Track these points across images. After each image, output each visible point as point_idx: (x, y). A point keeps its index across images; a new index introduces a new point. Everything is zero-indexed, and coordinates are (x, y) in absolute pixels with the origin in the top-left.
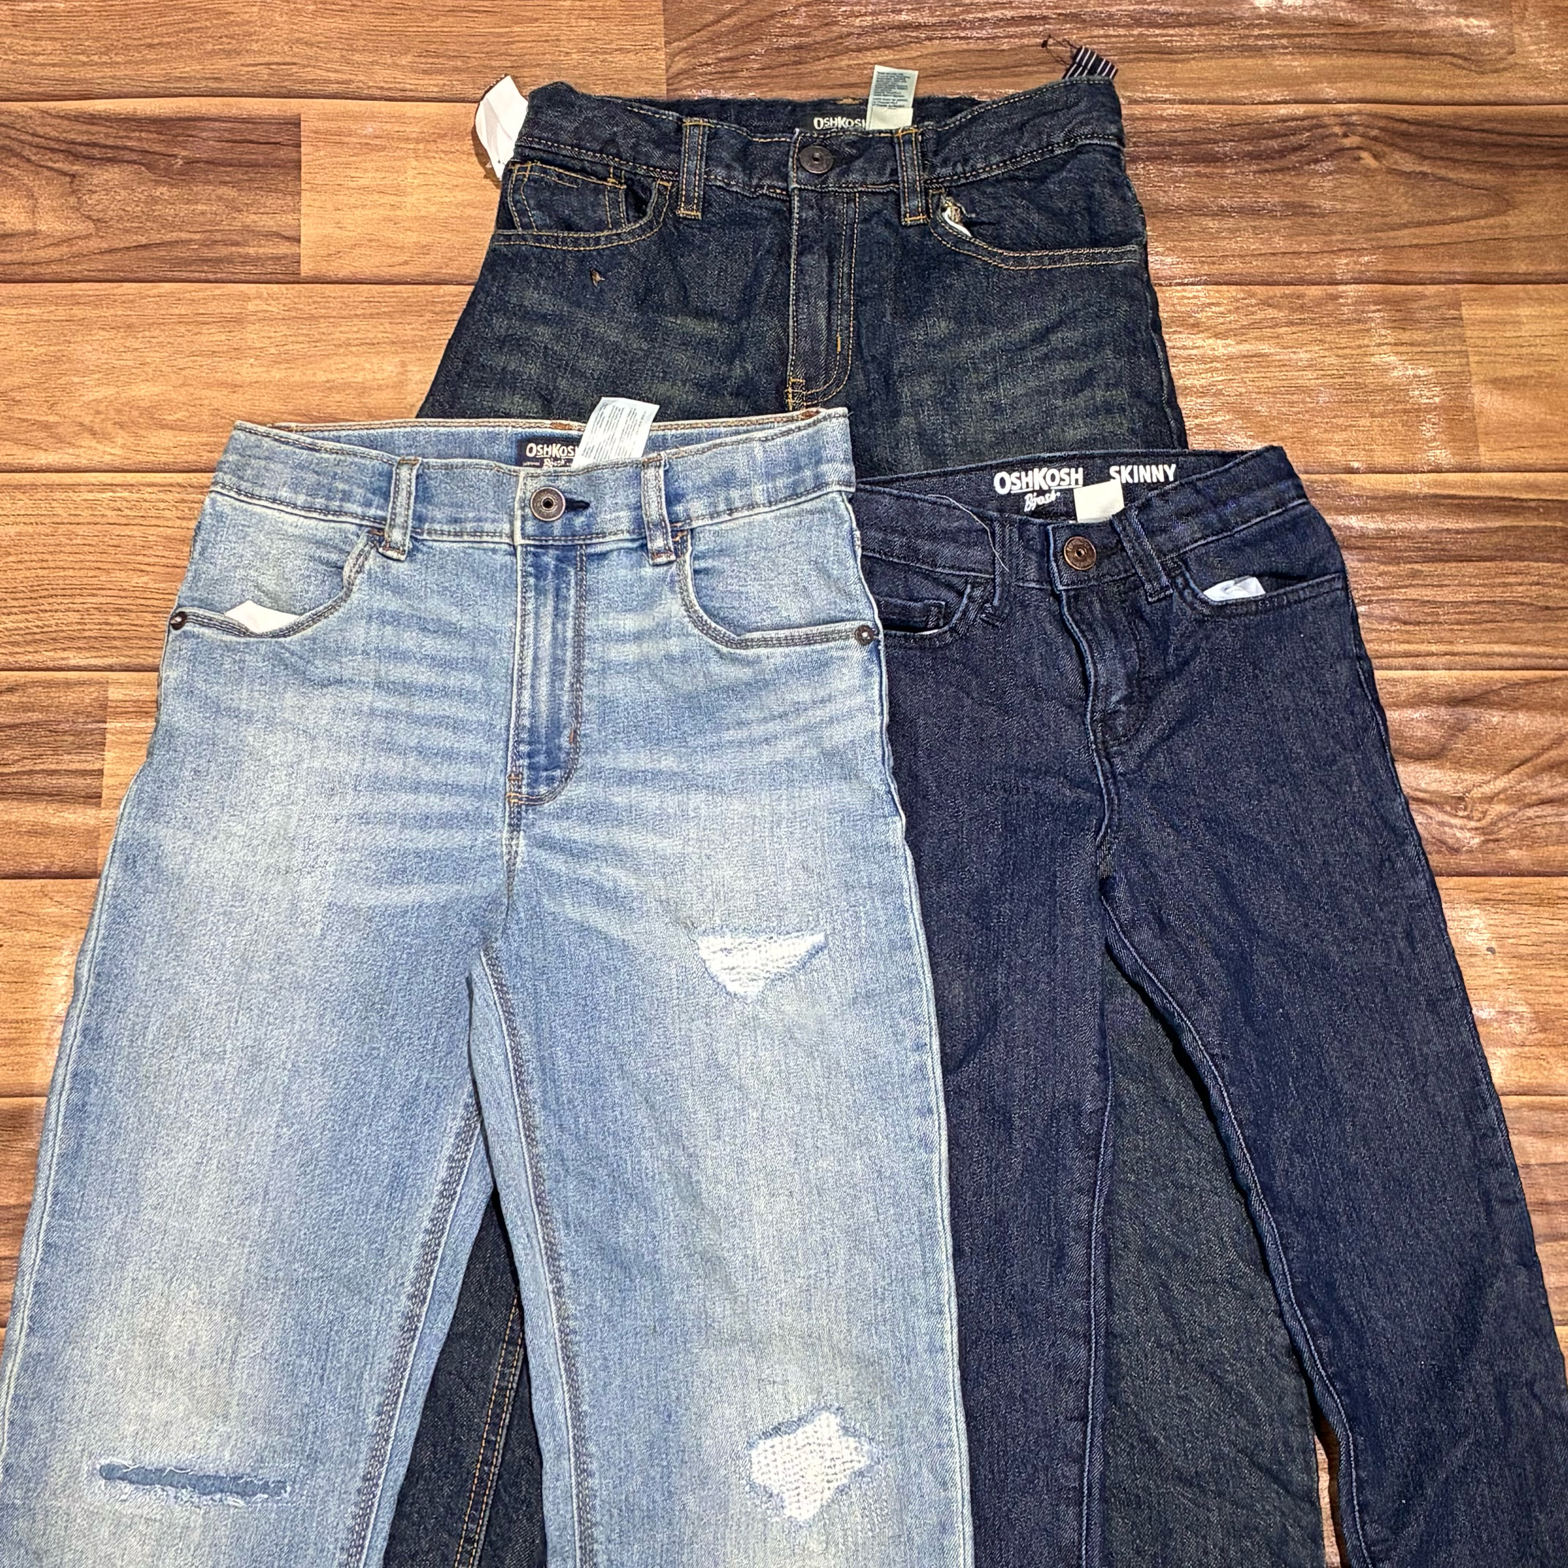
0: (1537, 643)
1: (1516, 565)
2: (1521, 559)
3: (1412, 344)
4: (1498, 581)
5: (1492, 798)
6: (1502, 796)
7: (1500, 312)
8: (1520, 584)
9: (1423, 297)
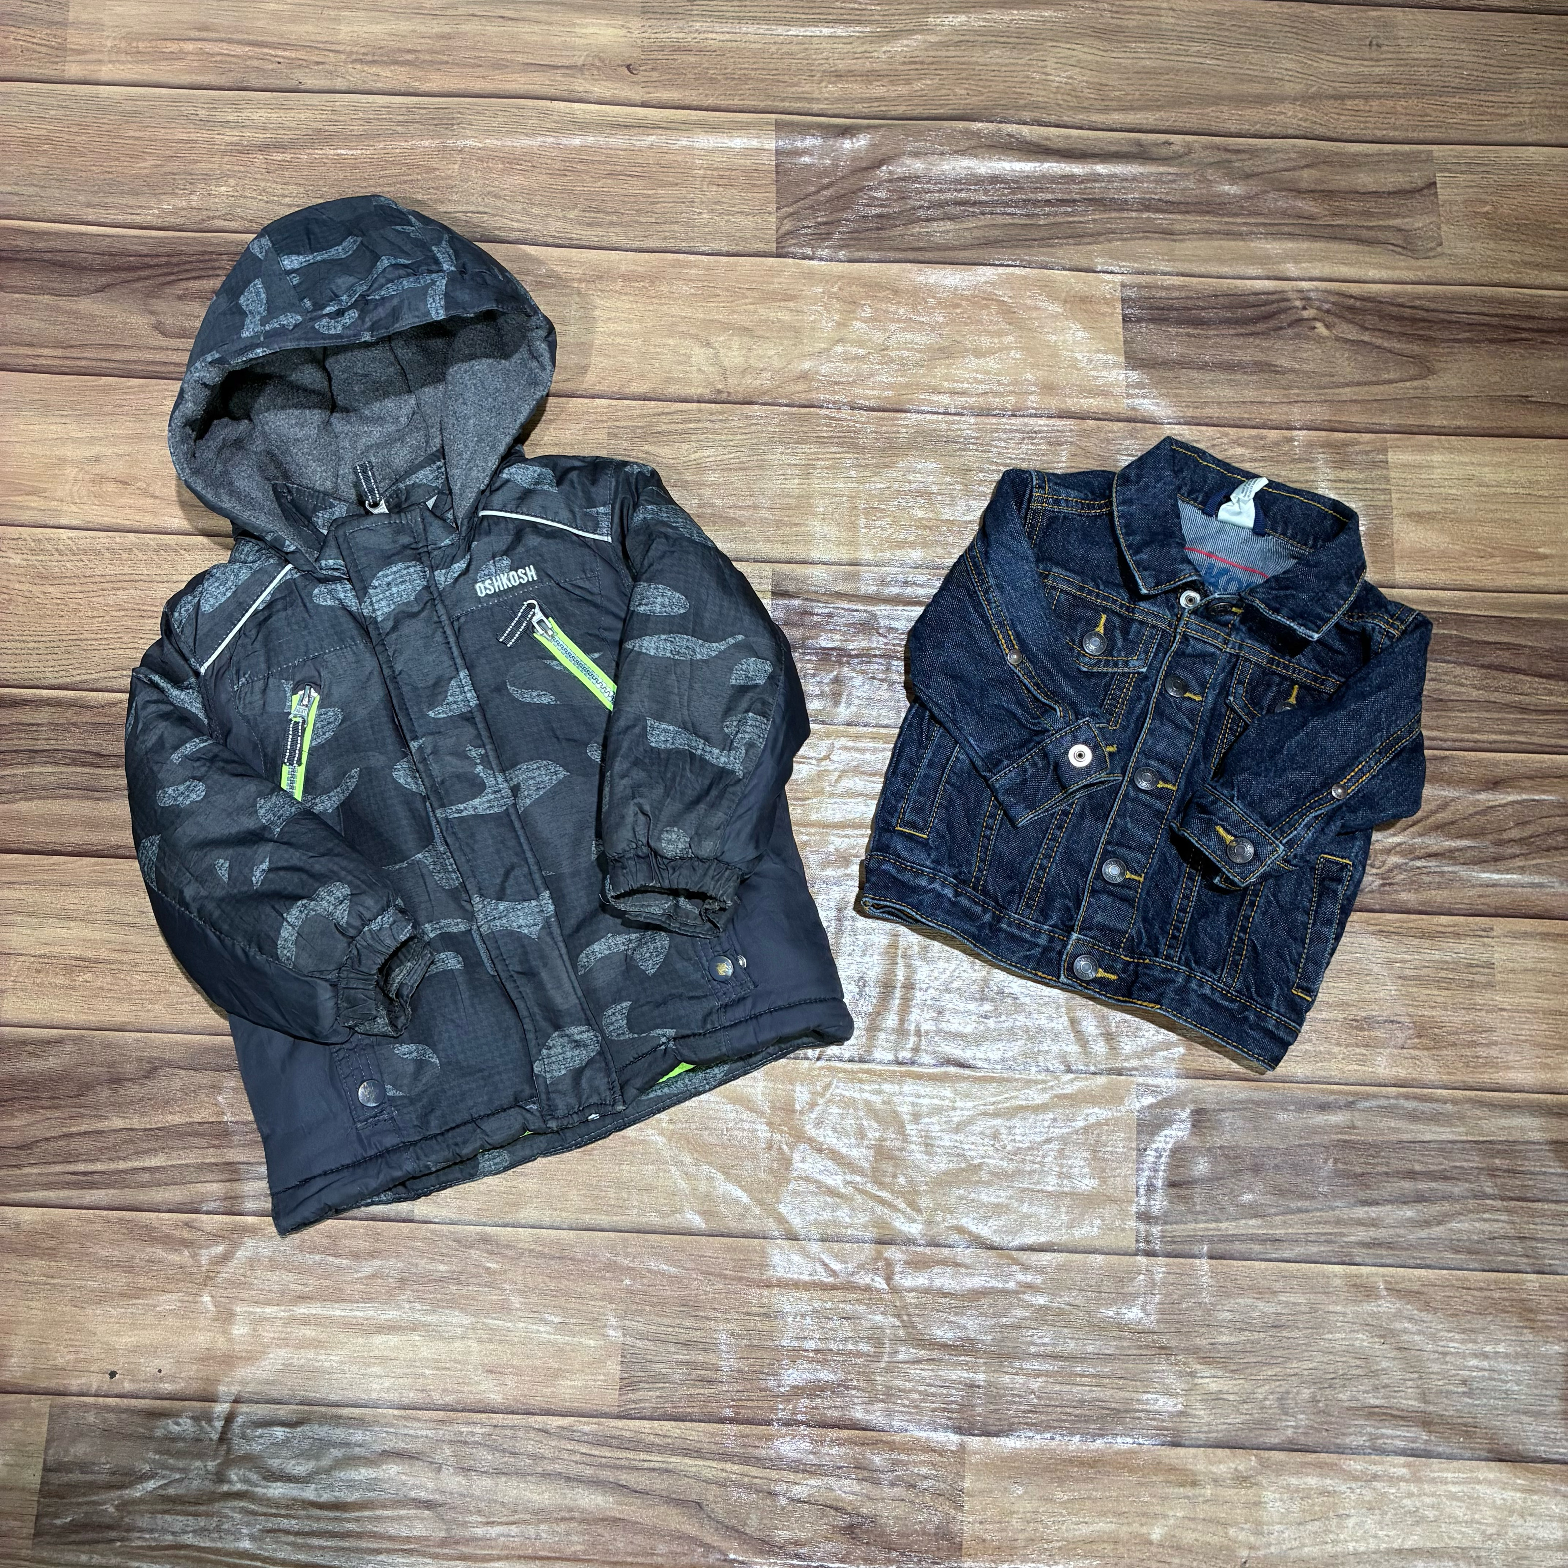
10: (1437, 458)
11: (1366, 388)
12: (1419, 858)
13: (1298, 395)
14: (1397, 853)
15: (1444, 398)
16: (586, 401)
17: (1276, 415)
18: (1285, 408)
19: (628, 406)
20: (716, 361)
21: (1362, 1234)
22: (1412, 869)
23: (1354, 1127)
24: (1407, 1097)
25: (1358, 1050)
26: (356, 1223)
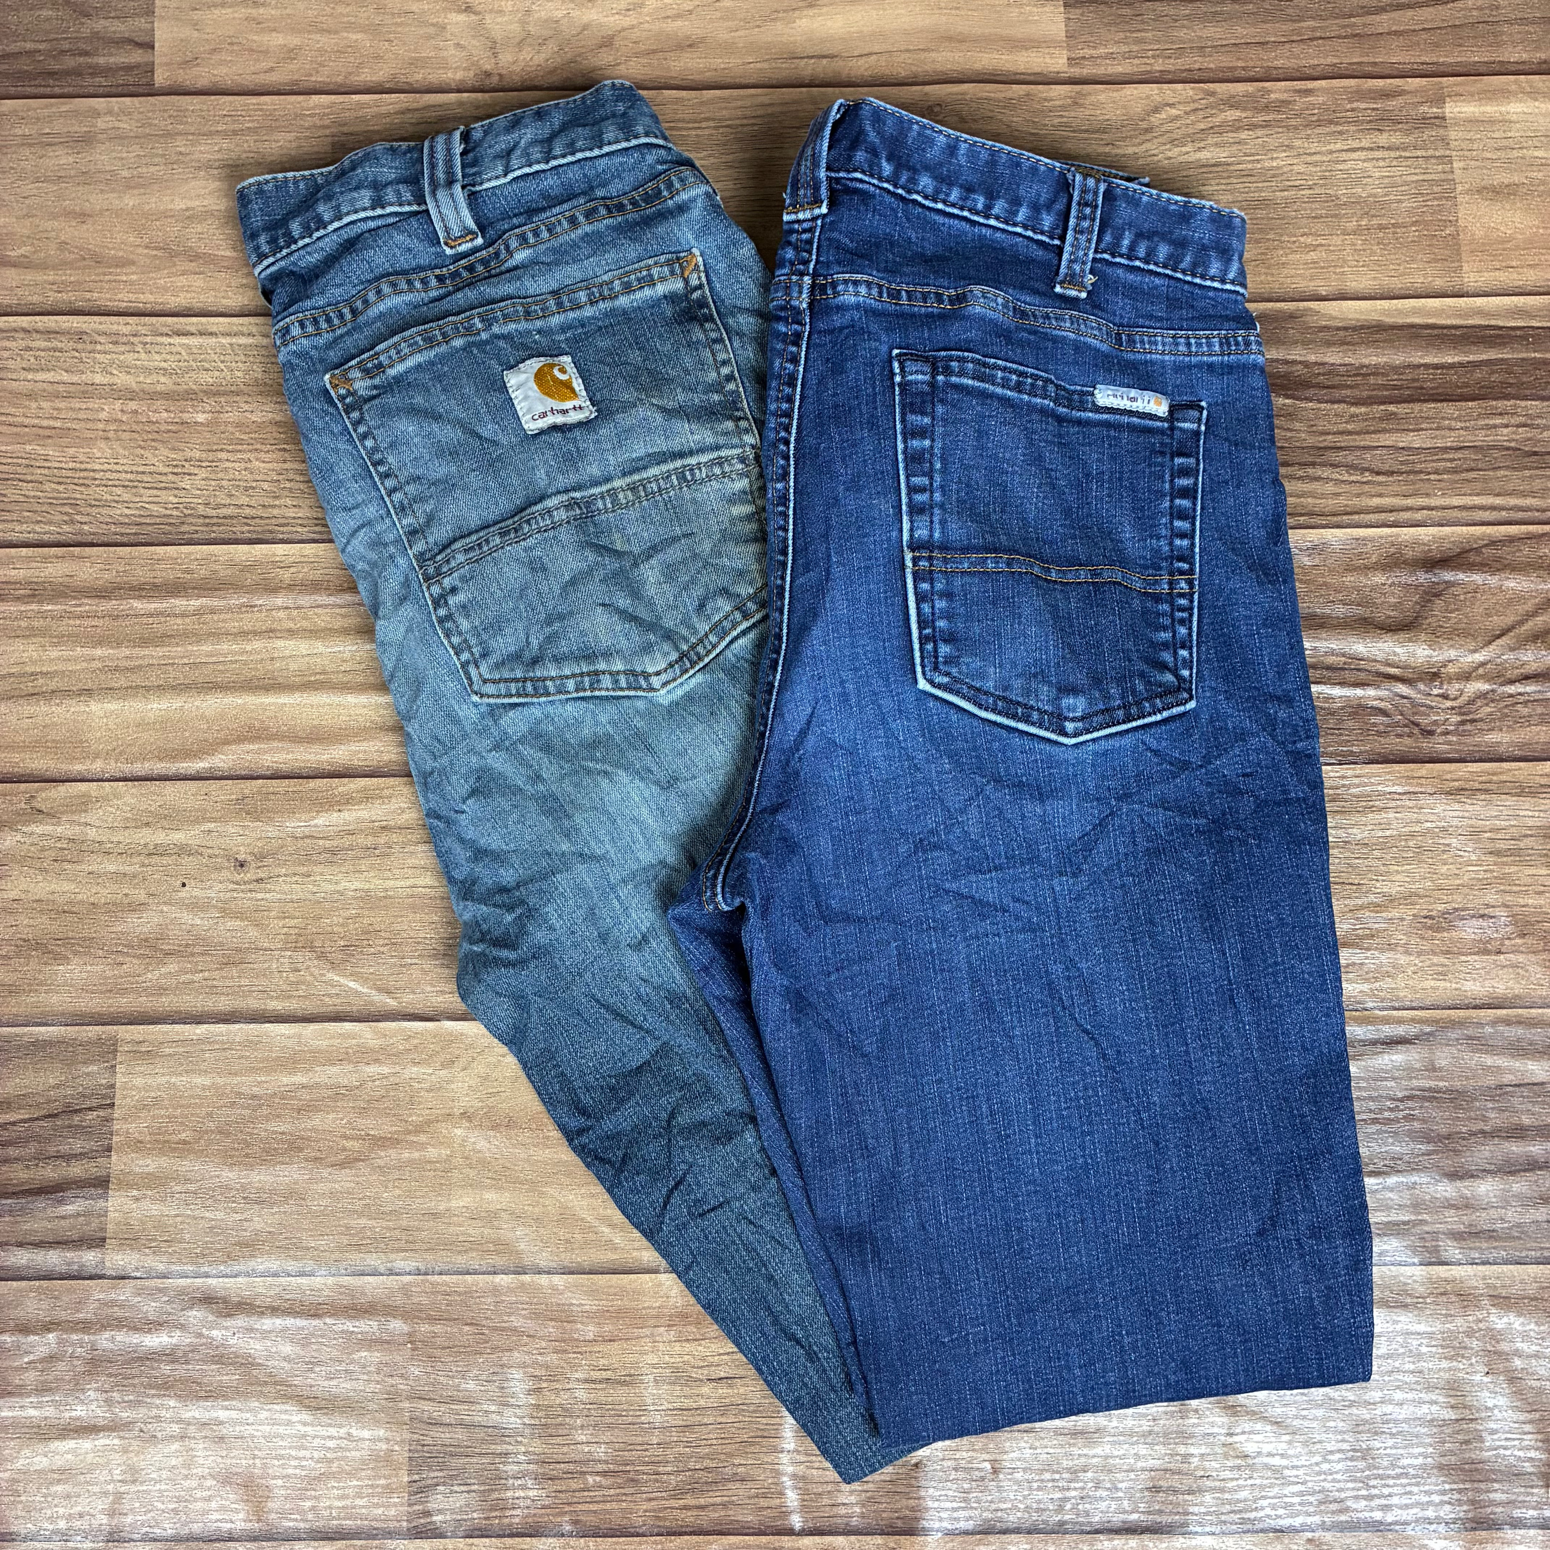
0: (1523, 494)
1: (1500, 404)
2: (1507, 397)
3: (1389, 149)
4: (1482, 422)
5: (1470, 674)
6: (1481, 671)
7: (1488, 109)
8: (1507, 426)
9: (1402, 93)
10: (1515, 108)
11: (1410, 13)
12: (1512, 682)
13: (1314, 29)
14: (1481, 677)
15: (1523, 21)
16: (300, 98)
17: (1281, 60)
18: (1297, 49)
19: (358, 103)
20: (479, 29)
21: (1452, 1220)
22: (1502, 698)
23: (1434, 1069)
24: (1508, 1022)
25: (1436, 960)
26: (24, 1284)
